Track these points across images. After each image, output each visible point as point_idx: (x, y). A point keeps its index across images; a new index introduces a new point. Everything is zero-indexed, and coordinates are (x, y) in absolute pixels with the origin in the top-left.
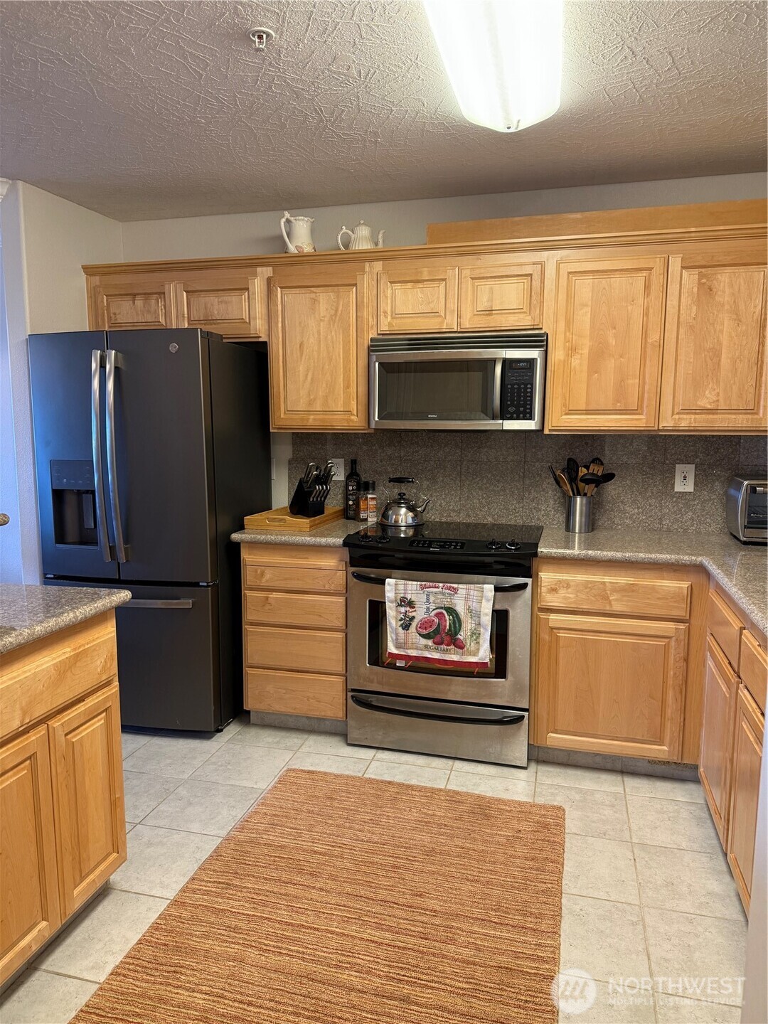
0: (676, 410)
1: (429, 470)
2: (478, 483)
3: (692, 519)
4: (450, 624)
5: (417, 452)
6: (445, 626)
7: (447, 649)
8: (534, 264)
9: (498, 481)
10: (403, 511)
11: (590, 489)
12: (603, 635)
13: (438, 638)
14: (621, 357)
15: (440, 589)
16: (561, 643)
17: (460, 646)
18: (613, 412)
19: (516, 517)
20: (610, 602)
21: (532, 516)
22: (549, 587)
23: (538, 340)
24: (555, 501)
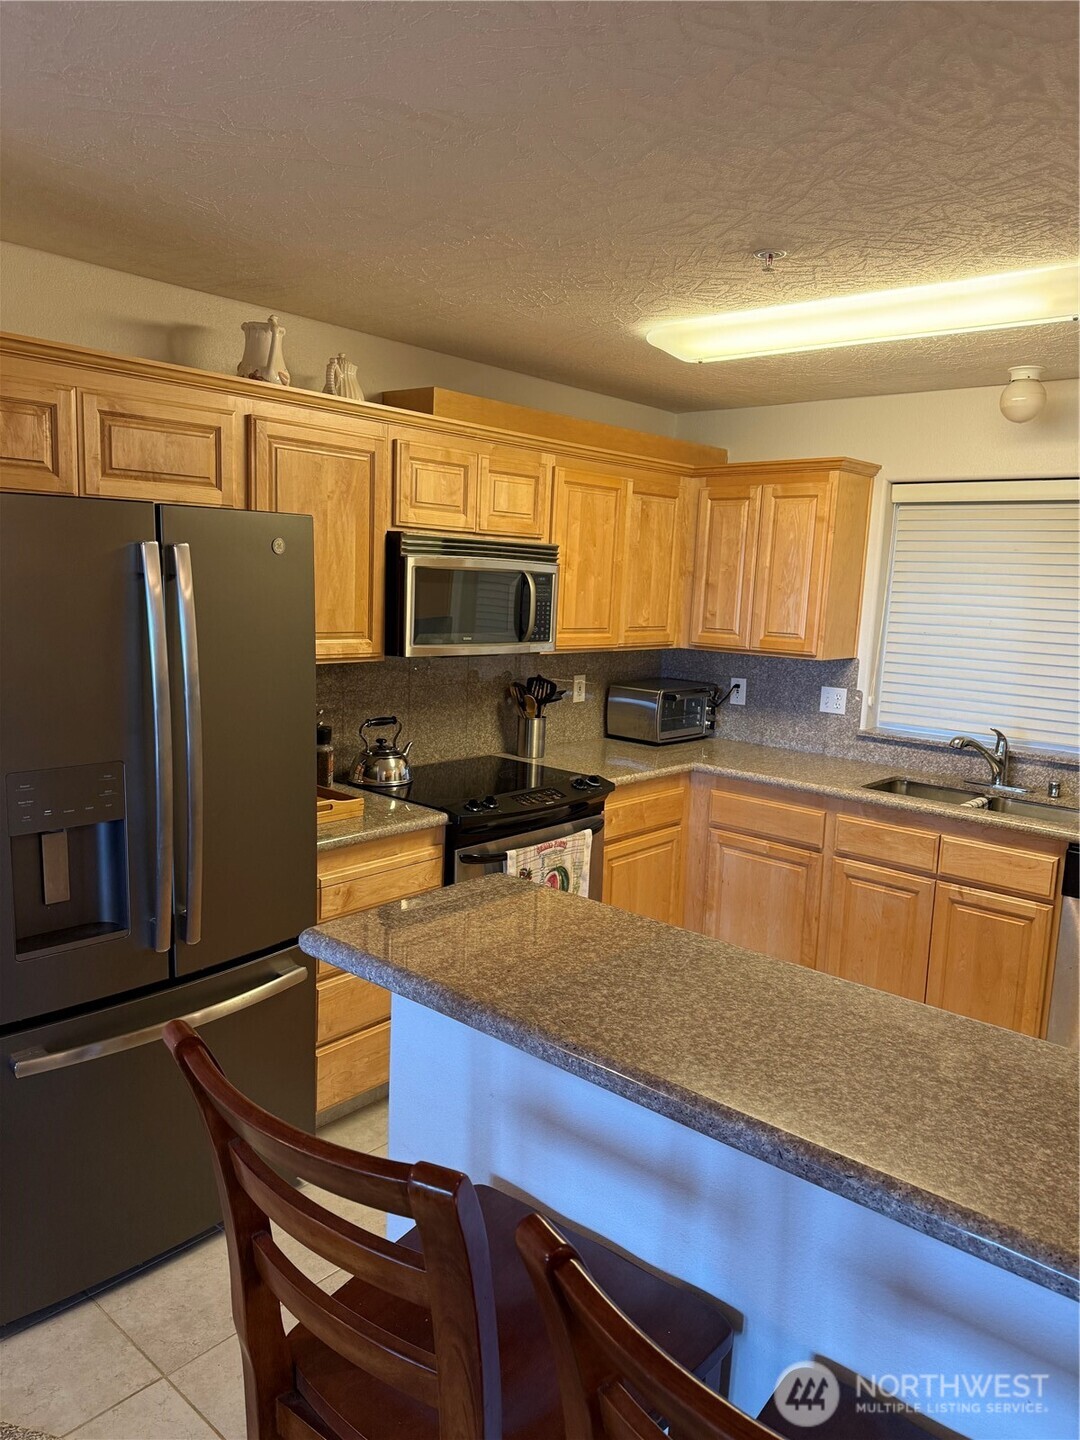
0: (627, 628)
1: (376, 703)
2: (426, 714)
3: (583, 728)
5: (361, 679)
10: (392, 762)
12: (639, 854)
14: (599, 575)
15: (553, 848)
21: (473, 745)
23: (548, 554)
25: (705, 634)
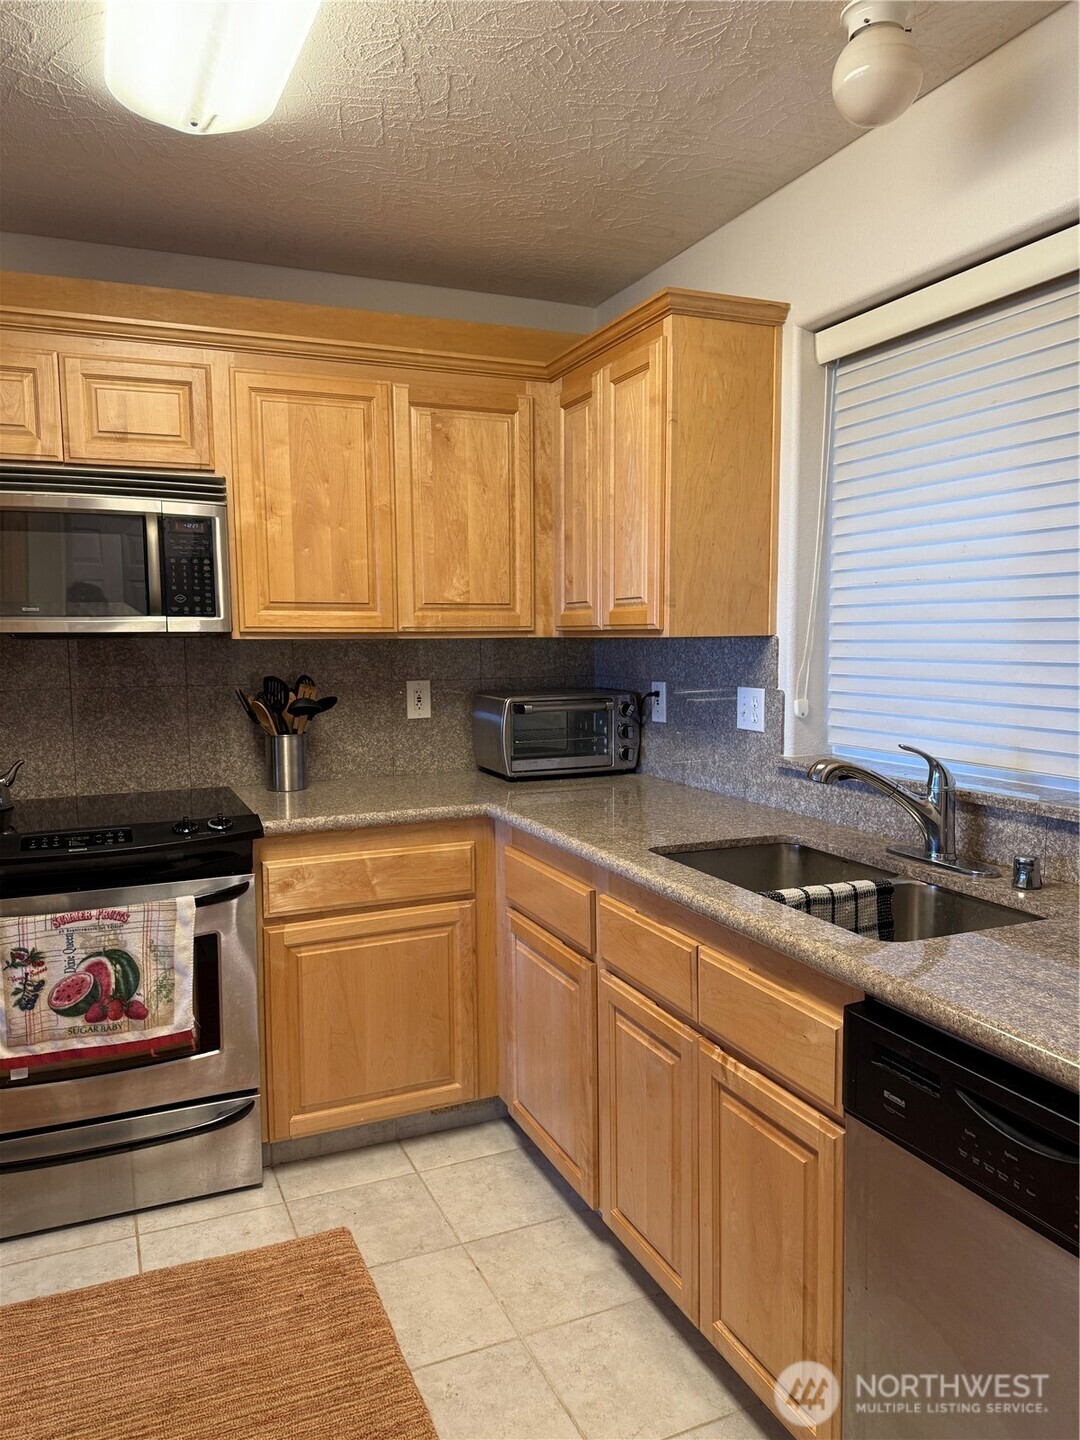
0: (419, 605)
2: (106, 726)
3: (432, 755)
4: (117, 979)
6: (109, 985)
7: (115, 1027)
8: (193, 366)
9: (143, 720)
11: (299, 722)
12: (365, 940)
13: (95, 1009)
14: (340, 525)
15: (94, 921)
16: (304, 967)
17: (138, 1013)
18: (336, 605)
19: (178, 777)
20: (372, 887)
21: (205, 772)
22: (281, 882)
23: (209, 488)
24: (242, 745)
25: (568, 613)
